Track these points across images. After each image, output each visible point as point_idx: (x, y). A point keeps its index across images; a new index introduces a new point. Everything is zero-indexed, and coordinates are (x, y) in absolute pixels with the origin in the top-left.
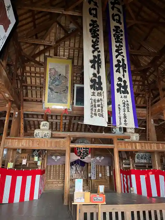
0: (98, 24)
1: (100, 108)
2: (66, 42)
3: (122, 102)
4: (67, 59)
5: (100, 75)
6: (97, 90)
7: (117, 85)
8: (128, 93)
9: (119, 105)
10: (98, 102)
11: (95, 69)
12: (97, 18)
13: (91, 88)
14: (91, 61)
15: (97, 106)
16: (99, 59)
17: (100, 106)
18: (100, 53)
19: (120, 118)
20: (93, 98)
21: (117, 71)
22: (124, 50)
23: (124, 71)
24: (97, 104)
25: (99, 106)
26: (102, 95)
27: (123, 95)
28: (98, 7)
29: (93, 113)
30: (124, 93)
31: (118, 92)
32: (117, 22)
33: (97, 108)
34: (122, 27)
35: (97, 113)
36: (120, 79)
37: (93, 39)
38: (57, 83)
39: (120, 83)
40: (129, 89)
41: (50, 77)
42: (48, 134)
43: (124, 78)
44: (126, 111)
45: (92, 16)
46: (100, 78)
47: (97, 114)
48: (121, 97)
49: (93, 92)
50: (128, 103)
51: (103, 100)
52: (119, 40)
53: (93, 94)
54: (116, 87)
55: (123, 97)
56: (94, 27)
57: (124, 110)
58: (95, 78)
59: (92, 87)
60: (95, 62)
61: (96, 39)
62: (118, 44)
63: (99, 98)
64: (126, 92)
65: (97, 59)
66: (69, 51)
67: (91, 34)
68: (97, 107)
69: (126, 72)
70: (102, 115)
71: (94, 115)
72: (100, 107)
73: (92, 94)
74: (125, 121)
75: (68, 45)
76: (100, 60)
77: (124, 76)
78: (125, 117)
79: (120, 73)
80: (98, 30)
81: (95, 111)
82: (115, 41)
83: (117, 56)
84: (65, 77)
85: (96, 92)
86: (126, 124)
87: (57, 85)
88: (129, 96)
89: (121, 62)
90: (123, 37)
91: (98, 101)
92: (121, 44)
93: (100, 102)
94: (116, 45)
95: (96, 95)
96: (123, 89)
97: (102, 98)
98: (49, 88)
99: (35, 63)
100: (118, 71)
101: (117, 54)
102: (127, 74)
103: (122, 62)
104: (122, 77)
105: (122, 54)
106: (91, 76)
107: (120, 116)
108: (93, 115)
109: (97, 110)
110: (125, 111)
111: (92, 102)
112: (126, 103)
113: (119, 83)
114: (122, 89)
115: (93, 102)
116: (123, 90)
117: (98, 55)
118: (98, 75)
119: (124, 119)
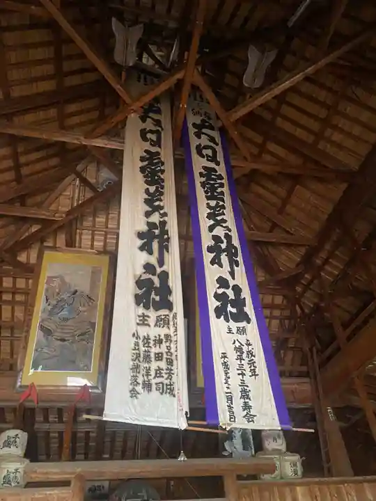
0: (163, 159)
1: (163, 365)
2: (98, 217)
3: (234, 346)
4: (97, 254)
5: (165, 268)
6: (157, 309)
7: (214, 297)
8: (249, 321)
9: (224, 356)
10: (158, 345)
11: (150, 253)
12: (160, 147)
13: (138, 304)
14: (140, 235)
15: (152, 355)
16: (165, 232)
17: (165, 356)
18: (166, 219)
19: (230, 399)
20: (143, 331)
21: (213, 262)
22: (229, 215)
23: (234, 263)
24: (154, 350)
25: (159, 357)
26: (171, 323)
27: (234, 325)
28: (162, 129)
29: (140, 380)
30: (236, 320)
31: (218, 317)
32: (208, 160)
33: (154, 365)
34: (221, 170)
35: (153, 382)
36: (222, 282)
37: (148, 187)
38: (65, 313)
39: (224, 293)
40: (249, 309)
41: (47, 300)
42: (18, 474)
43: (234, 278)
44: (248, 373)
45: (149, 143)
46: (164, 276)
47: (154, 387)
48: (230, 331)
49: (144, 316)
50: (250, 348)
51: (174, 339)
52: (215, 194)
53: (143, 321)
54: (213, 304)
55: (234, 330)
56: (151, 164)
57: (240, 372)
58: (151, 276)
59: (138, 300)
60: (152, 238)
61: (157, 188)
62: (213, 203)
63: (163, 331)
64: (241, 316)
65: (157, 232)
66: (106, 238)
67: (145, 177)
68: (153, 359)
69: (237, 266)
70: (169, 390)
71: (140, 386)
72: (164, 360)
73: (138, 321)
74: (247, 407)
75: (104, 224)
76: (167, 232)
77: (232, 274)
78: (245, 394)
79: (221, 266)
80: (163, 172)
81: (148, 374)
82: (206, 197)
83: (211, 228)
84: (90, 298)
85: (152, 315)
86: (250, 418)
87: (66, 319)
88: (252, 329)
89: (222, 242)
90: (226, 189)
91: (159, 342)
92: (221, 203)
93: (164, 345)
94: (208, 204)
95: (152, 324)
96: (232, 308)
97: (171, 332)
98: (42, 328)
99: (14, 267)
100: (216, 261)
101: (212, 222)
102: (240, 271)
103: (225, 241)
104: (229, 278)
105: (224, 225)
106: (140, 270)
107: (229, 391)
108: (139, 388)
109: (153, 373)
110: (243, 374)
111: (137, 344)
112: (245, 348)
113: (220, 291)
114: (230, 308)
115: (141, 344)
116: (234, 310)
117: (160, 222)
118: (159, 270)
119: (242, 400)
